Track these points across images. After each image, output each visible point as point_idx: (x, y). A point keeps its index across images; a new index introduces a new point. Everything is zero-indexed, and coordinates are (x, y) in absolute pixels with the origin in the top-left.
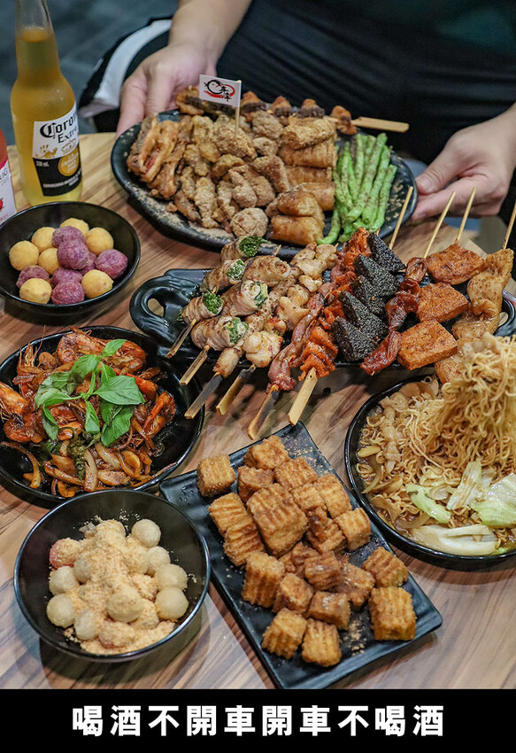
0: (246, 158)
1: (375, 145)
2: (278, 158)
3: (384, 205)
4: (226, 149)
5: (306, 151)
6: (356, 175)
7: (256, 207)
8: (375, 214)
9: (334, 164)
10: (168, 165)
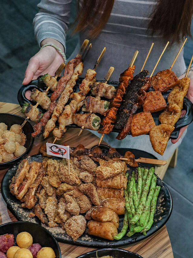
0: (75, 184)
1: (148, 174)
2: (92, 185)
3: (153, 211)
4: (64, 180)
5: (109, 180)
6: (137, 192)
7: (80, 214)
8: (148, 217)
9: (125, 186)
10: (31, 189)
